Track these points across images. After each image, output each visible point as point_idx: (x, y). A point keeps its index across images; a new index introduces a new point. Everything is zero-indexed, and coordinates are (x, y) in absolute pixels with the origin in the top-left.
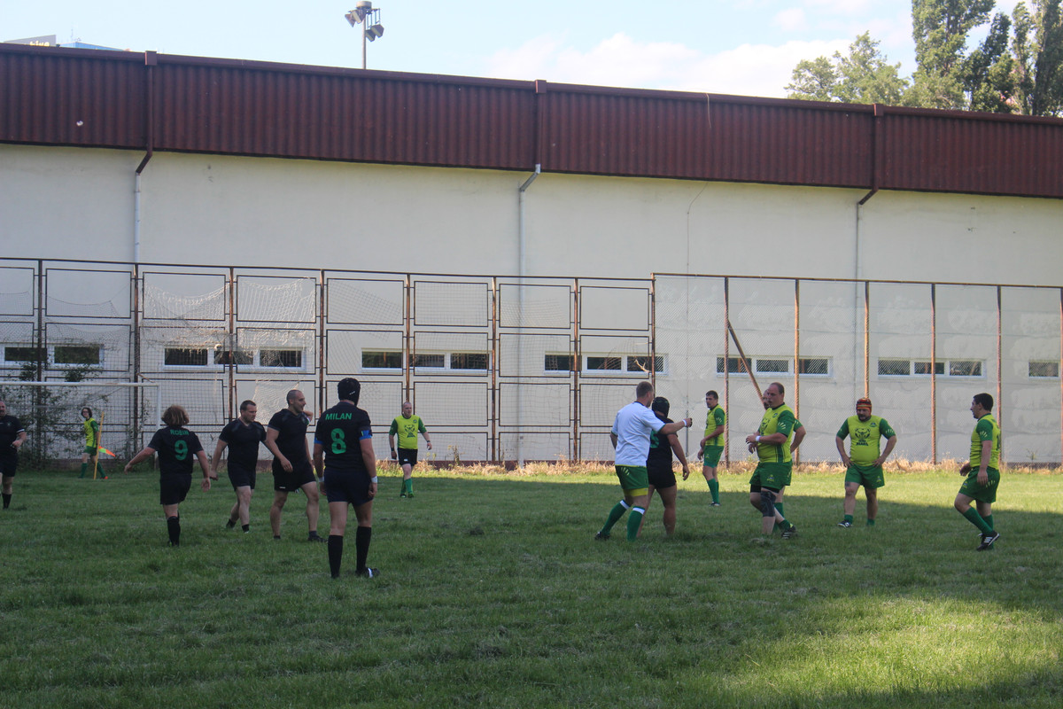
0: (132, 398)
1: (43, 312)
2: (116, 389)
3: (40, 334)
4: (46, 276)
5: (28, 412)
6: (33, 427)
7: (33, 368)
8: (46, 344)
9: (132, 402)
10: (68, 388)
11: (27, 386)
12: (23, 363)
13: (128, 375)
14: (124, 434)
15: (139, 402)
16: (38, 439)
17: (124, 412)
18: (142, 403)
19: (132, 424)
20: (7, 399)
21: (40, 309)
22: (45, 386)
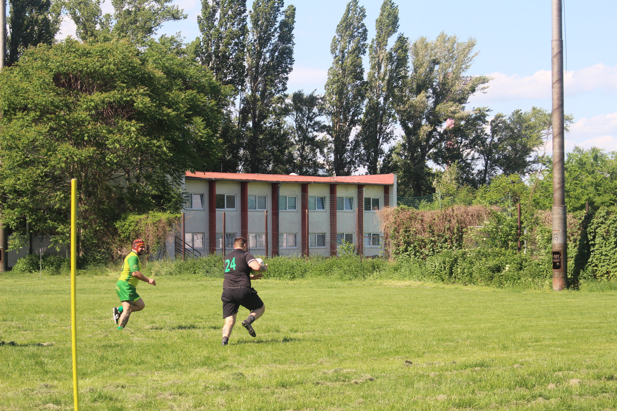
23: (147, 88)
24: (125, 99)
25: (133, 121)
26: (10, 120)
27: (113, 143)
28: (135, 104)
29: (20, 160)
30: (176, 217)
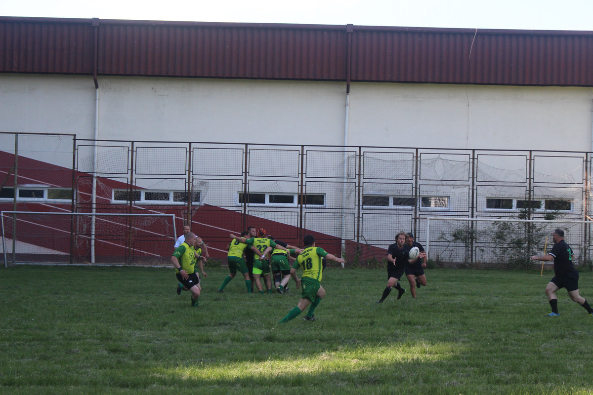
0: (583, 230)
1: (532, 180)
2: (574, 224)
3: (530, 193)
4: (534, 160)
5: (523, 237)
6: (526, 245)
7: (525, 212)
8: (533, 198)
9: (583, 232)
10: (546, 223)
11: (522, 222)
12: (520, 209)
13: (581, 216)
14: (578, 251)
15: (588, 232)
16: (528, 252)
17: (578, 238)
18: (589, 233)
19: (583, 245)
20: (511, 229)
21: (530, 179)
22: (533, 222)
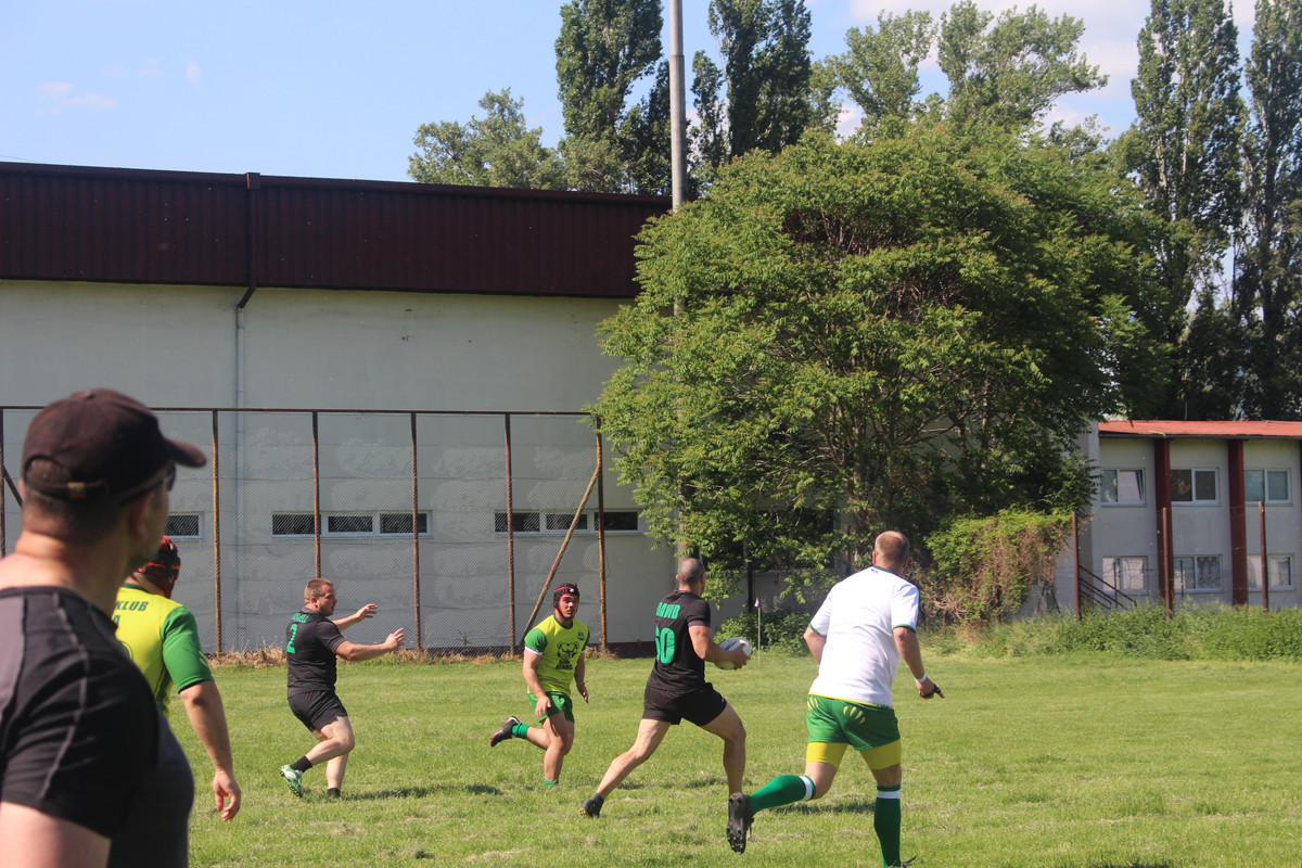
23: (988, 233)
24: (939, 260)
25: (959, 307)
26: (693, 319)
27: (915, 358)
28: (962, 271)
29: (715, 406)
30: (1059, 521)
